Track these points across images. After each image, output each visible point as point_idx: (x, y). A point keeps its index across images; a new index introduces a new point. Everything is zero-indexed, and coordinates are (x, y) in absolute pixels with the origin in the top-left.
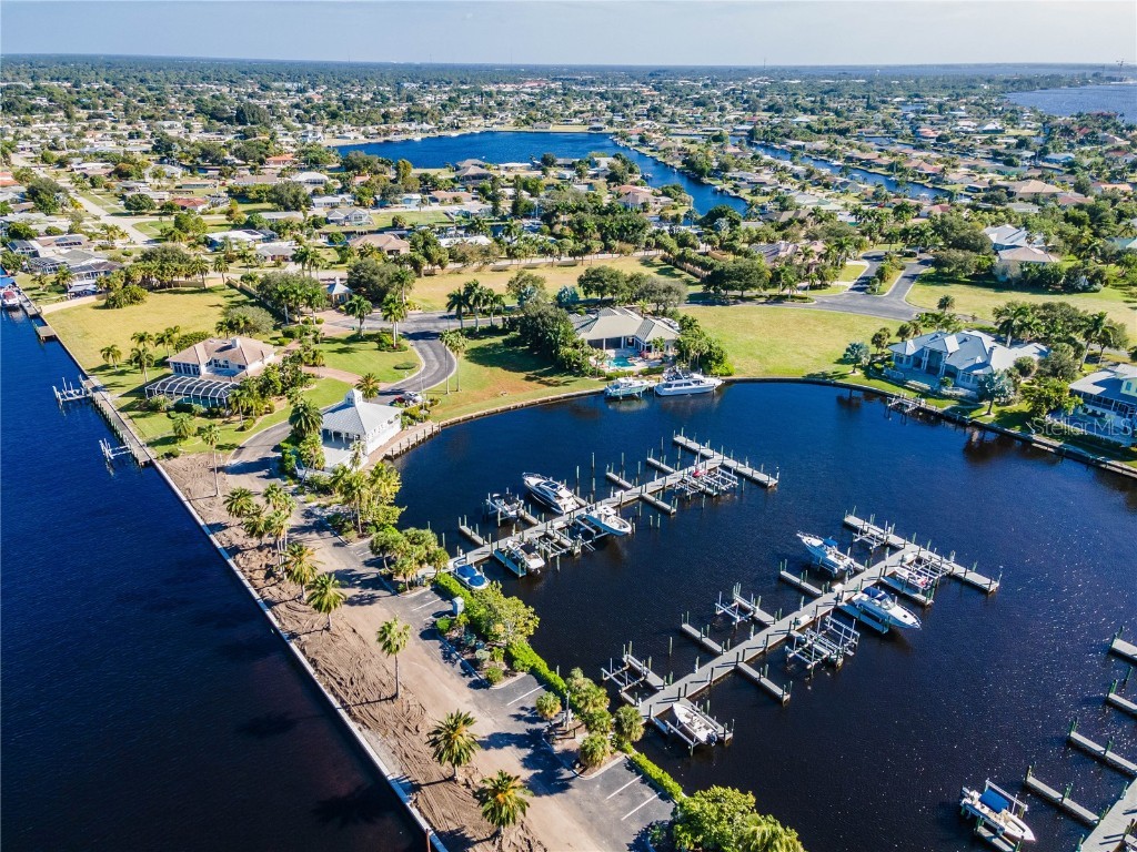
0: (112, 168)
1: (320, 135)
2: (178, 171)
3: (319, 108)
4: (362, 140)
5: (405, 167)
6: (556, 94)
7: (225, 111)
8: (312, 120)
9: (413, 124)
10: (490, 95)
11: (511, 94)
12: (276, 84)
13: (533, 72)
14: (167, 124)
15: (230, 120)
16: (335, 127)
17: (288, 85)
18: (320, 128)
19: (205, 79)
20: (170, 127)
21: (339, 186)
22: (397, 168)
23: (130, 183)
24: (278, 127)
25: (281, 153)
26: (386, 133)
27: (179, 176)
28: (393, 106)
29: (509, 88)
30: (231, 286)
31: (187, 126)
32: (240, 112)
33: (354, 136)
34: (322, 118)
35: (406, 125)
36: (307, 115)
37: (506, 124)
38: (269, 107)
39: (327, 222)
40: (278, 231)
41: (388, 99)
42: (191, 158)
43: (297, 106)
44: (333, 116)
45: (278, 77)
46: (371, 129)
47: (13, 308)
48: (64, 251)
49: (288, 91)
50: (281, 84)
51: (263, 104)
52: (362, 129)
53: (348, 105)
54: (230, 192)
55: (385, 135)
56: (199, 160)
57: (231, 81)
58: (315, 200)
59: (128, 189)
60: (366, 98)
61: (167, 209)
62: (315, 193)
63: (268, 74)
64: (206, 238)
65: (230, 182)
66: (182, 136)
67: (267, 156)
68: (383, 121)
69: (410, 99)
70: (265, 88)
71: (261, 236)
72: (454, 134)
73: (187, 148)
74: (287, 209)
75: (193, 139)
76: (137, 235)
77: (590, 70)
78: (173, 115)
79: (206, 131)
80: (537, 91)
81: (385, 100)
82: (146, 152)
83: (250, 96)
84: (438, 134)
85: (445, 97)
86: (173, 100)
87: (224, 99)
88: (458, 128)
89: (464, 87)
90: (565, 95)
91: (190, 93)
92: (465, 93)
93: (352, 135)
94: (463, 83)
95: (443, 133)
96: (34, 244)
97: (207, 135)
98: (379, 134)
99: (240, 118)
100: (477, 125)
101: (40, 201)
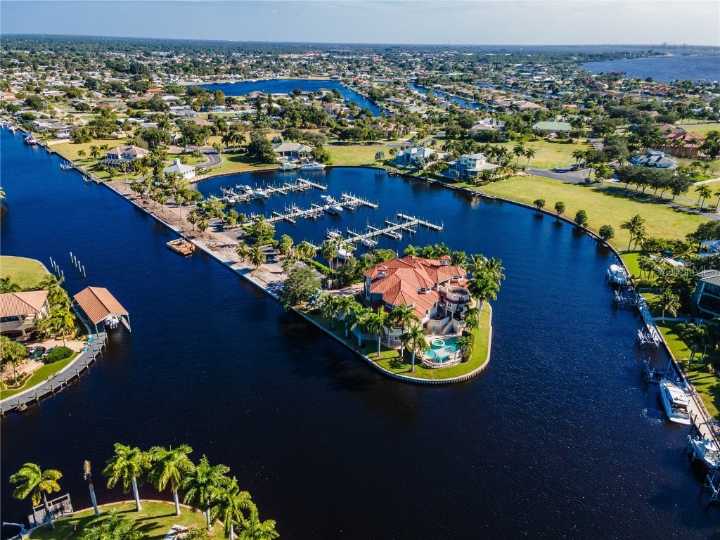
0: (64, 93)
1: (177, 79)
2: (100, 95)
3: (179, 66)
4: (201, 82)
5: (219, 94)
6: (322, 60)
7: (124, 66)
8: (174, 72)
9: (232, 75)
10: (282, 60)
11: (295, 60)
12: (154, 53)
13: (314, 47)
14: (91, 73)
15: (126, 71)
16: (187, 76)
17: (162, 54)
18: (178, 76)
19: (111, 49)
20: (93, 75)
21: (185, 103)
22: (215, 95)
23: (76, 99)
24: (154, 76)
25: (155, 87)
26: (215, 79)
27: (100, 97)
28: (223, 65)
29: (296, 56)
30: (129, 137)
31: (102, 74)
32: (132, 67)
33: (196, 81)
34: (180, 71)
35: (228, 76)
36: (172, 69)
37: (285, 76)
38: (149, 65)
39: (176, 116)
40: (151, 119)
41: (221, 62)
42: (106, 89)
43: (166, 65)
44: (186, 70)
45: (156, 48)
46: (207, 77)
47: (33, 144)
48: (50, 124)
49: (161, 56)
50: (157, 53)
51: (145, 63)
52: (202, 77)
53: (196, 64)
54: (128, 104)
55: (214, 80)
56: (111, 90)
57: (127, 51)
58: (171, 108)
59: (75, 102)
60: (208, 61)
61: (96, 110)
62: (172, 105)
63: (149, 47)
64: (117, 121)
65: (127, 100)
66: (100, 79)
67: (147, 89)
68: (214, 73)
69: (234, 62)
70: (147, 54)
71: (143, 121)
72: (254, 80)
73: (103, 84)
74: (156, 110)
75: (106, 80)
76: (83, 120)
77: (351, 46)
78: (93, 69)
79: (113, 77)
80: (312, 58)
81: (219, 62)
82: (81, 87)
83: (138, 59)
84: (244, 80)
85: (255, 61)
86: (92, 61)
87: (123, 60)
88: (256, 77)
89: (269, 56)
90: (327, 60)
91: (102, 57)
92: (267, 59)
93: (196, 80)
94: (269, 53)
95: (247, 80)
96: (36, 122)
97: (114, 79)
98: (210, 79)
99: (133, 70)
100: (268, 76)
101: (34, 105)
